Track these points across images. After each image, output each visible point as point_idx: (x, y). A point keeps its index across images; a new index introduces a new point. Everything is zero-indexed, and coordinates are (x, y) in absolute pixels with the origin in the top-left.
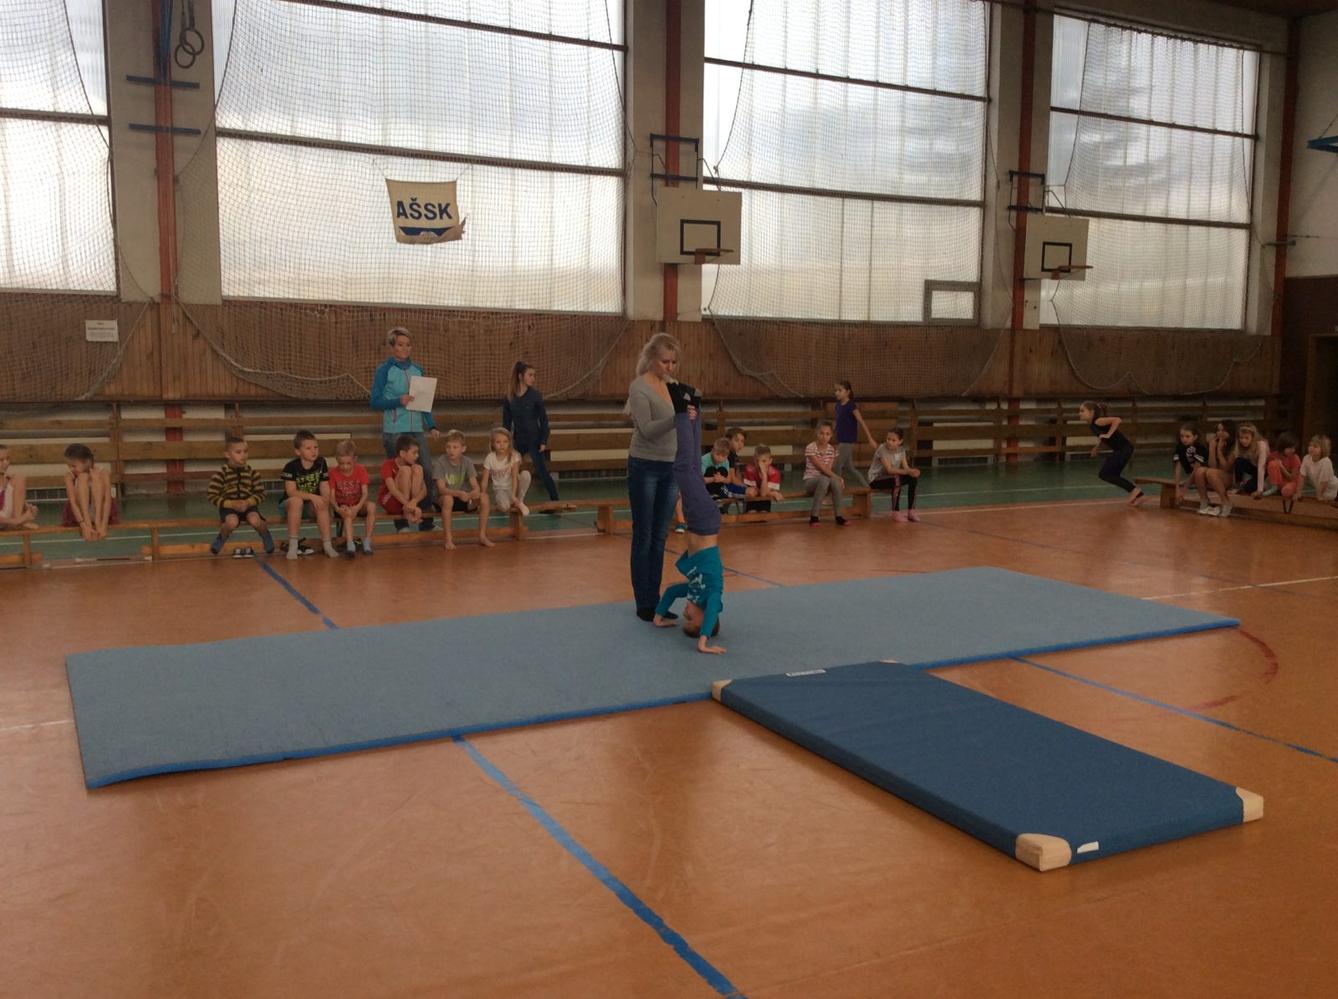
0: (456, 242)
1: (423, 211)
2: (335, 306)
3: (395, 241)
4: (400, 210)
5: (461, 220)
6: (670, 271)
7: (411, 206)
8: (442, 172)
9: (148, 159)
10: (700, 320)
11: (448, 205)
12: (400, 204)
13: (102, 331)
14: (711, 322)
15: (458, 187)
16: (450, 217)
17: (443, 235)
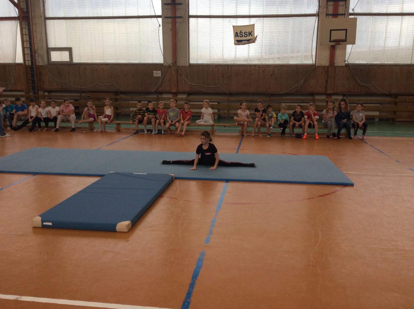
0: (254, 43)
1: (243, 34)
3: (234, 44)
4: (236, 35)
5: (255, 37)
6: (333, 48)
7: (240, 33)
9: (170, 26)
10: (344, 65)
11: (251, 32)
12: (237, 33)
13: (157, 74)
14: (348, 66)
15: (255, 26)
16: (252, 36)
17: (249, 41)
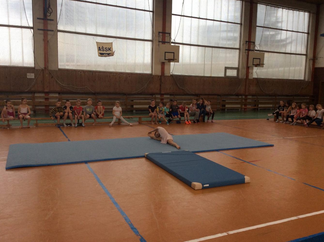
0: (112, 56)
1: (105, 49)
2: (84, 71)
3: (98, 56)
4: (99, 49)
5: (114, 51)
6: (163, 64)
7: (102, 48)
8: (109, 40)
9: (42, 37)
10: (170, 75)
11: (110, 48)
12: (99, 48)
13: (31, 76)
14: (172, 76)
15: (113, 44)
16: (111, 51)
17: (109, 55)
